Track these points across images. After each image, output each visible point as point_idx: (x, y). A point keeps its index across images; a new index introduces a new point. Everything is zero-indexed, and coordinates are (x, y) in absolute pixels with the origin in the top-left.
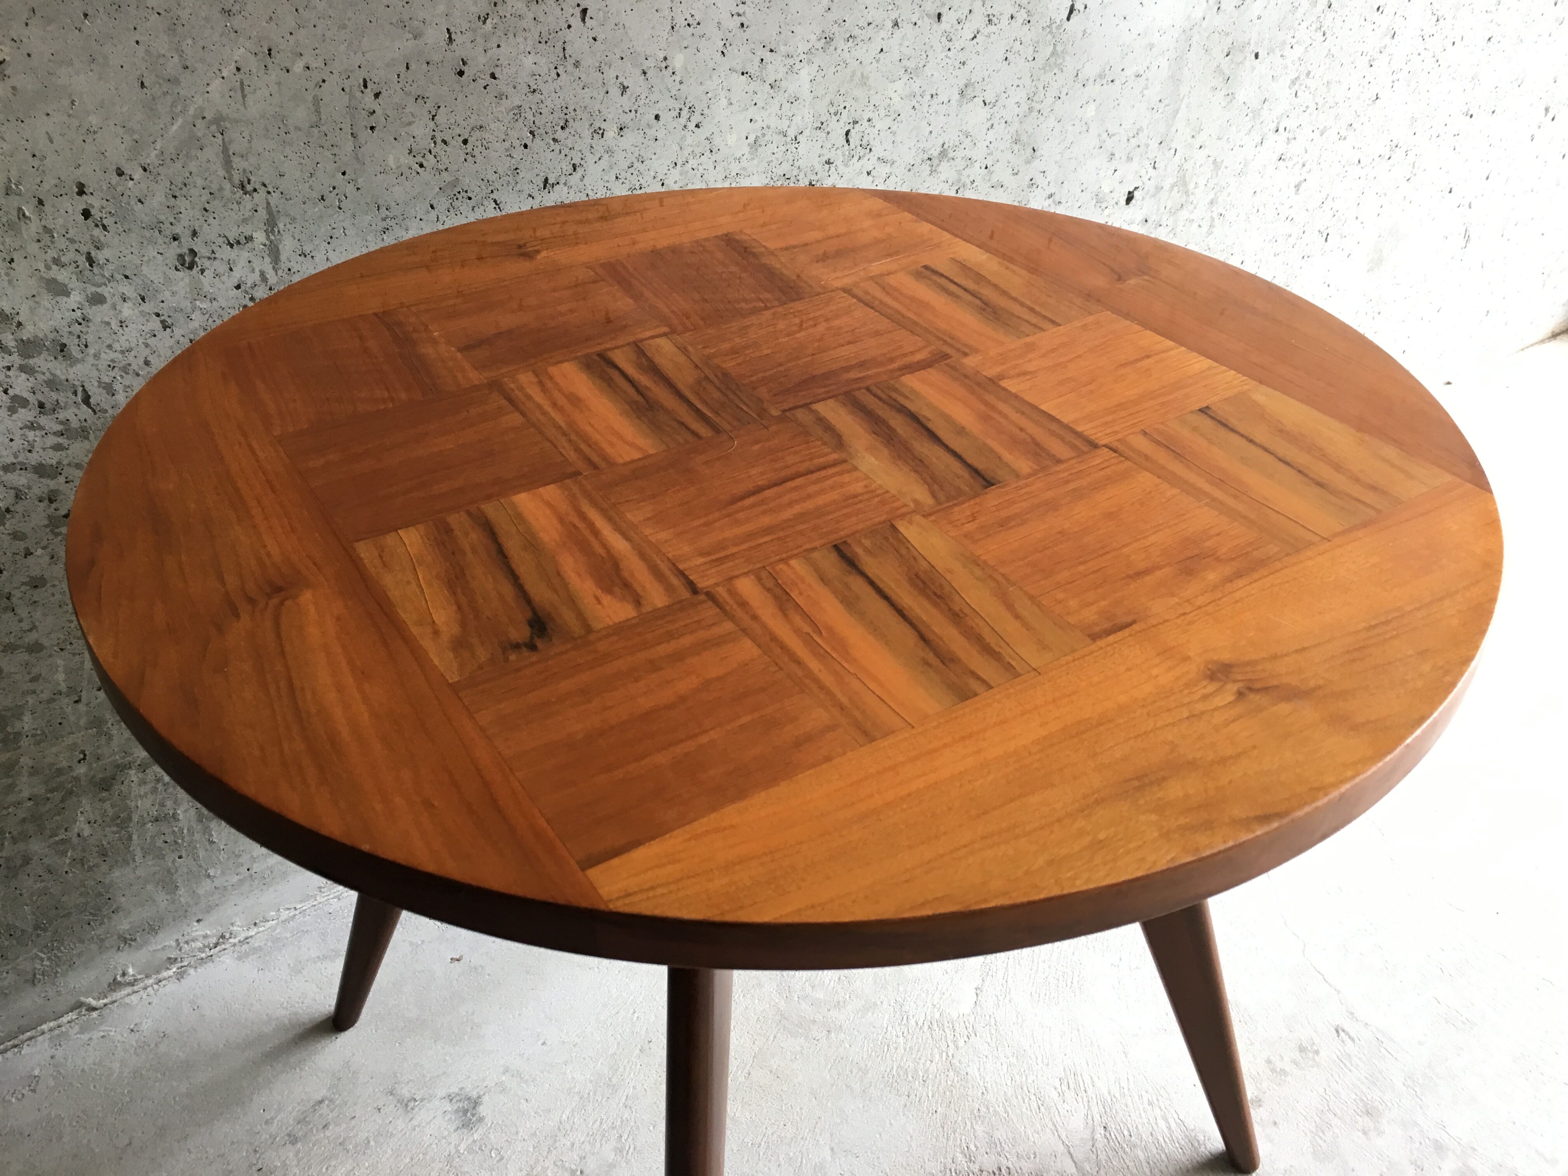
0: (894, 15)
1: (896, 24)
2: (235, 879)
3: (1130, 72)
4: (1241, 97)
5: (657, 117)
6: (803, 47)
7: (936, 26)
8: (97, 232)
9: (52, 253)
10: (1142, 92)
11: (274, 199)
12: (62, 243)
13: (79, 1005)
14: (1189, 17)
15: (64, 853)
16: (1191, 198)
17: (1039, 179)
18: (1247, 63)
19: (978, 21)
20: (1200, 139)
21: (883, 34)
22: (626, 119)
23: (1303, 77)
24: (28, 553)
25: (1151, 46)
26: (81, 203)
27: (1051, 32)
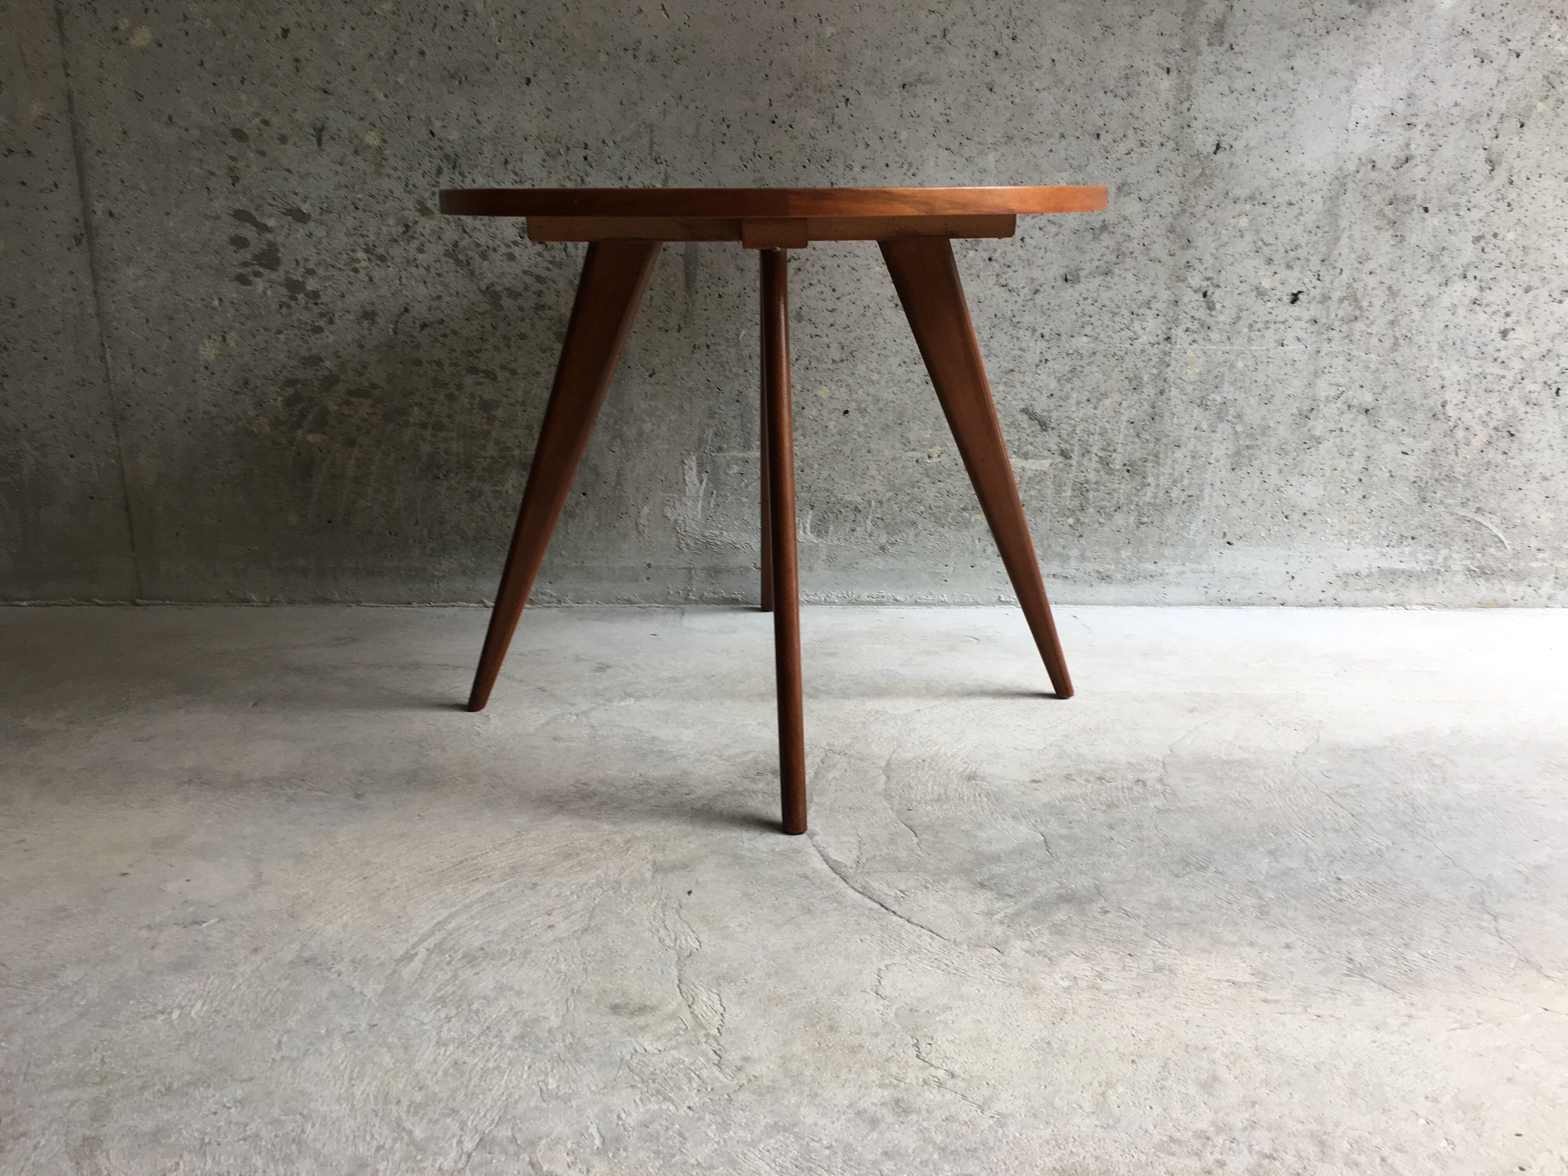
0: (1061, 130)
1: (1063, 136)
2: (574, 565)
3: (1282, 199)
4: (1412, 239)
5: (887, 165)
6: (990, 140)
7: (1095, 141)
8: (588, 168)
9: (568, 173)
10: (1296, 217)
11: (669, 170)
12: (572, 169)
13: (482, 602)
14: (1340, 169)
15: (497, 499)
16: (1366, 314)
17: (1196, 264)
18: (1415, 214)
19: (1131, 142)
20: (1370, 265)
21: (1052, 140)
22: (867, 163)
23: (1489, 237)
24: (523, 320)
25: (1303, 185)
26: (584, 153)
27: (1199, 160)
